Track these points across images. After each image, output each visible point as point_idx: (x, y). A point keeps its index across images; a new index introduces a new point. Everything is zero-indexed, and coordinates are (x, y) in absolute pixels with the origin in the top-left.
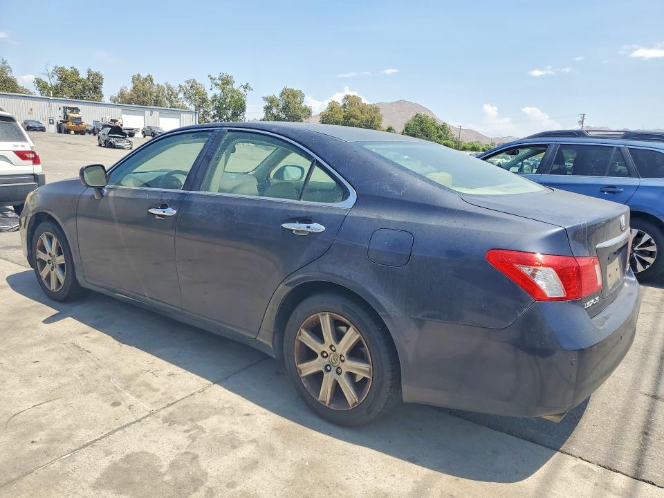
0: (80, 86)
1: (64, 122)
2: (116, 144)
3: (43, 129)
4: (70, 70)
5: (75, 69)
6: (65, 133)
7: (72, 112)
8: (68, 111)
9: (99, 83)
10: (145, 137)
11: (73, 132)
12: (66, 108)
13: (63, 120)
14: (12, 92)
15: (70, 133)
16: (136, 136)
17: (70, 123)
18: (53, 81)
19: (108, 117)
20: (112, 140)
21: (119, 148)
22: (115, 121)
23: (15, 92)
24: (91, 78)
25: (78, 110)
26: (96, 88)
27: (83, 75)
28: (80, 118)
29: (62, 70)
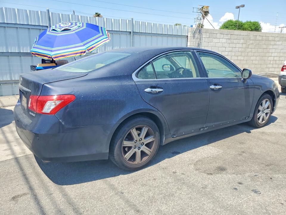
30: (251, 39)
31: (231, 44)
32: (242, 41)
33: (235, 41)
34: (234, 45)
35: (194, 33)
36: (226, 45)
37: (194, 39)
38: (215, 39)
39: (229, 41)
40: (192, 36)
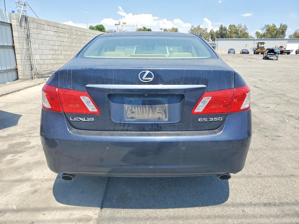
0: (275, 32)
1: (257, 49)
2: (270, 58)
3: (248, 53)
4: (272, 25)
5: (274, 25)
6: (256, 54)
7: (261, 44)
8: (260, 44)
9: (285, 30)
10: (296, 54)
11: (260, 53)
12: (259, 43)
13: (257, 48)
14: (246, 38)
15: (259, 54)
16: (291, 54)
17: (259, 50)
18: (264, 31)
19: (278, 46)
20: (268, 56)
21: (271, 59)
22: (281, 47)
23: (247, 38)
24: (281, 28)
25: (264, 43)
26: (283, 32)
27: (278, 27)
28: (264, 47)
29: (268, 26)
30: (74, 33)
31: (59, 38)
32: (67, 35)
33: (62, 35)
34: (61, 39)
35: (20, 21)
36: (55, 38)
37: (21, 28)
38: (44, 31)
39: (57, 34)
40: (19, 24)
